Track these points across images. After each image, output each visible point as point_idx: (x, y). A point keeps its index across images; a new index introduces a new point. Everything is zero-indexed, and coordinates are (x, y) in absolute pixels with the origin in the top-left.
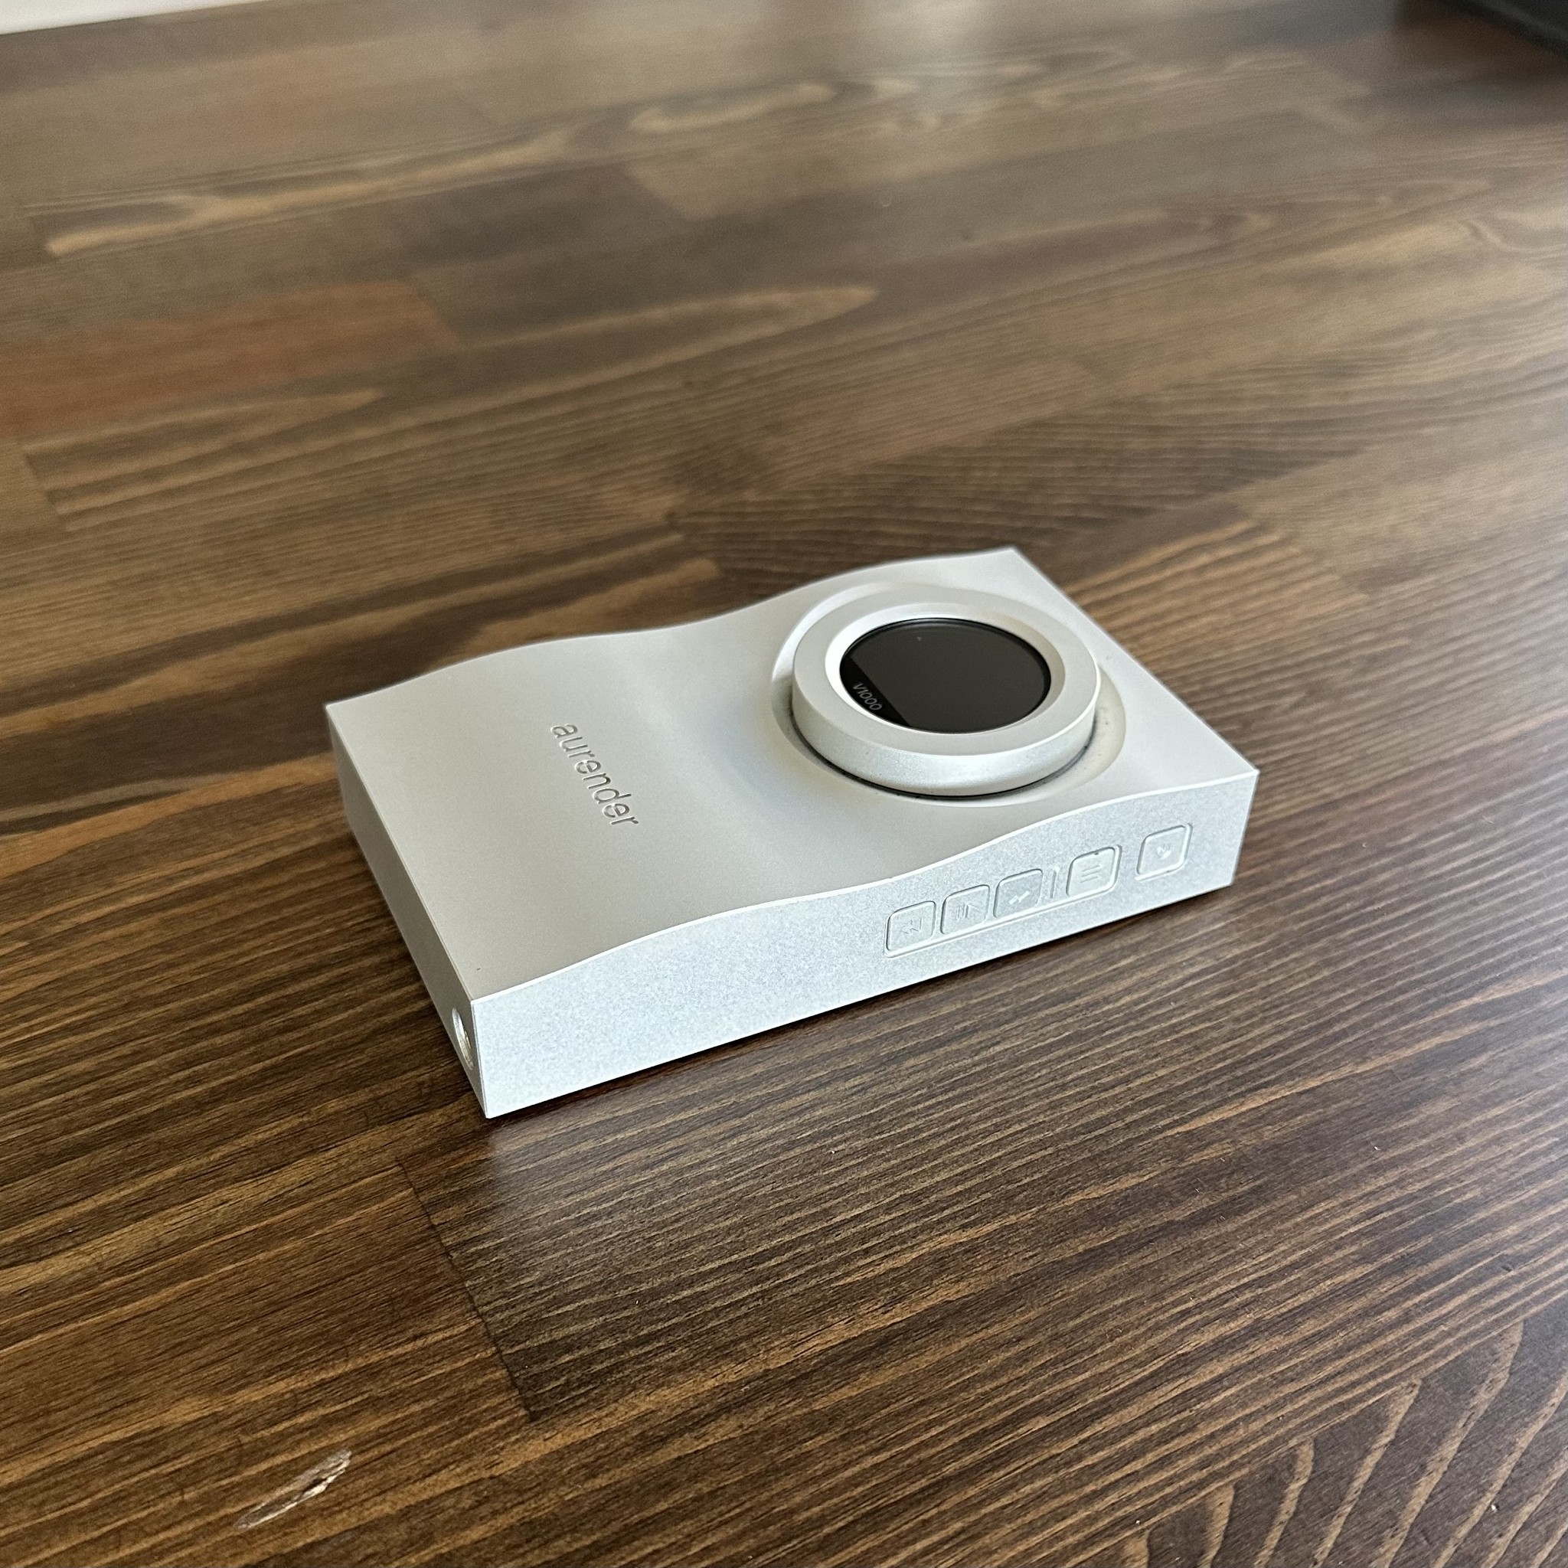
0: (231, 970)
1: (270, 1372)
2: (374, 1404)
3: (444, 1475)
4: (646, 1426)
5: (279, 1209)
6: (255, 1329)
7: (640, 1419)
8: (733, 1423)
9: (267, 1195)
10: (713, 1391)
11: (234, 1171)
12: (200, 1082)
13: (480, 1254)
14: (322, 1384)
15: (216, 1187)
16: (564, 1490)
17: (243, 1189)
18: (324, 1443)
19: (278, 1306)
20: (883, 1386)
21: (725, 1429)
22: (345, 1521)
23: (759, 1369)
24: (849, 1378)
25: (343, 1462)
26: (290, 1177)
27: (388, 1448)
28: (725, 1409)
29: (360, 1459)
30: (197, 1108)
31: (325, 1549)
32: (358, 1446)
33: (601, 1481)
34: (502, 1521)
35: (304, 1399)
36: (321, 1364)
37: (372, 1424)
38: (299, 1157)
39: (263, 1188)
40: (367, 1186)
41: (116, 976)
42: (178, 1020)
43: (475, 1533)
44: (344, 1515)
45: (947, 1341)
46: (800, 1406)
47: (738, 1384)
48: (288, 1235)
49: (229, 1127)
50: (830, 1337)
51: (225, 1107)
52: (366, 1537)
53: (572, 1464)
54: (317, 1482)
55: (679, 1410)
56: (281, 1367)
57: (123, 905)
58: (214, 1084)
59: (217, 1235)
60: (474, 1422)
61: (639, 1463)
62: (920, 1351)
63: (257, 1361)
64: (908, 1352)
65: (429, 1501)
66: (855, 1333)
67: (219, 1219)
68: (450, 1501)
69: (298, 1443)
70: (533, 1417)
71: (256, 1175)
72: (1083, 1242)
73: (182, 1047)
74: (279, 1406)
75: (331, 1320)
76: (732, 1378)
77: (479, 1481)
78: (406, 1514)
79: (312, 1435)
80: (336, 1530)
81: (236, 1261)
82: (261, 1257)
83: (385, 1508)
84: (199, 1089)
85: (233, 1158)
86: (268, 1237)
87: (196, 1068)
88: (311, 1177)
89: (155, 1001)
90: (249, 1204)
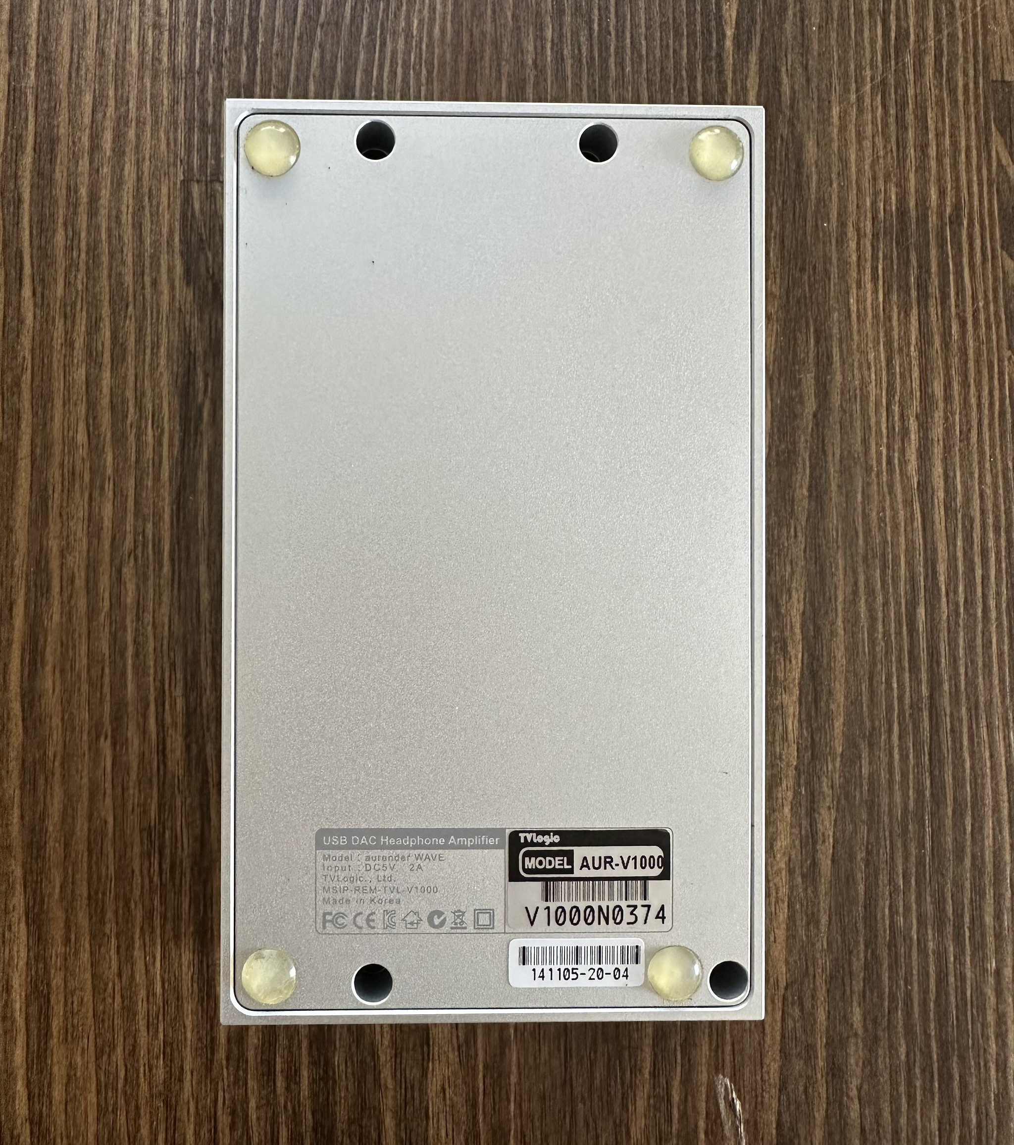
0: (165, 1002)
1: (624, 1107)
4: (798, 871)
5: (472, 1052)
6: (580, 1106)
7: (791, 872)
8: (824, 812)
10: (794, 812)
11: (414, 1074)
12: (297, 1071)
14: (654, 1075)
15: (423, 1091)
16: (818, 945)
17: (437, 1071)
18: (703, 1090)
19: (567, 1082)
20: (846, 698)
21: (826, 821)
22: (771, 1098)
23: (792, 772)
24: (829, 717)
25: (724, 1082)
27: (728, 1048)
28: (812, 812)
29: (728, 1070)
30: (326, 1083)
31: (786, 1118)
32: (717, 1068)
33: (824, 920)
34: (822, 995)
35: (661, 1092)
36: (636, 1070)
39: (443, 1058)
41: (121, 1102)
42: (209, 1065)
43: (821, 1015)
44: (766, 1096)
45: (833, 633)
46: (833, 761)
47: (796, 794)
48: (503, 1054)
49: (363, 1062)
50: (791, 710)
52: (791, 1087)
53: (802, 932)
54: (731, 1105)
55: (797, 842)
56: (624, 1096)
58: (305, 1060)
59: (474, 1106)
61: (823, 888)
62: (832, 657)
63: (611, 1112)
64: (829, 664)
65: (783, 1036)
66: (796, 691)
67: (460, 1101)
68: (790, 1023)
69: (694, 1107)
72: (801, 487)
73: (245, 1071)
74: (657, 1109)
75: (600, 1050)
76: (790, 794)
77: (784, 998)
78: (785, 1054)
79: (693, 1097)
80: (775, 1104)
81: (509, 1101)
83: (773, 1067)
84: (305, 1073)
85: (398, 1071)
86: (496, 1069)
87: (278, 1067)
89: (175, 1076)
90: (455, 1073)
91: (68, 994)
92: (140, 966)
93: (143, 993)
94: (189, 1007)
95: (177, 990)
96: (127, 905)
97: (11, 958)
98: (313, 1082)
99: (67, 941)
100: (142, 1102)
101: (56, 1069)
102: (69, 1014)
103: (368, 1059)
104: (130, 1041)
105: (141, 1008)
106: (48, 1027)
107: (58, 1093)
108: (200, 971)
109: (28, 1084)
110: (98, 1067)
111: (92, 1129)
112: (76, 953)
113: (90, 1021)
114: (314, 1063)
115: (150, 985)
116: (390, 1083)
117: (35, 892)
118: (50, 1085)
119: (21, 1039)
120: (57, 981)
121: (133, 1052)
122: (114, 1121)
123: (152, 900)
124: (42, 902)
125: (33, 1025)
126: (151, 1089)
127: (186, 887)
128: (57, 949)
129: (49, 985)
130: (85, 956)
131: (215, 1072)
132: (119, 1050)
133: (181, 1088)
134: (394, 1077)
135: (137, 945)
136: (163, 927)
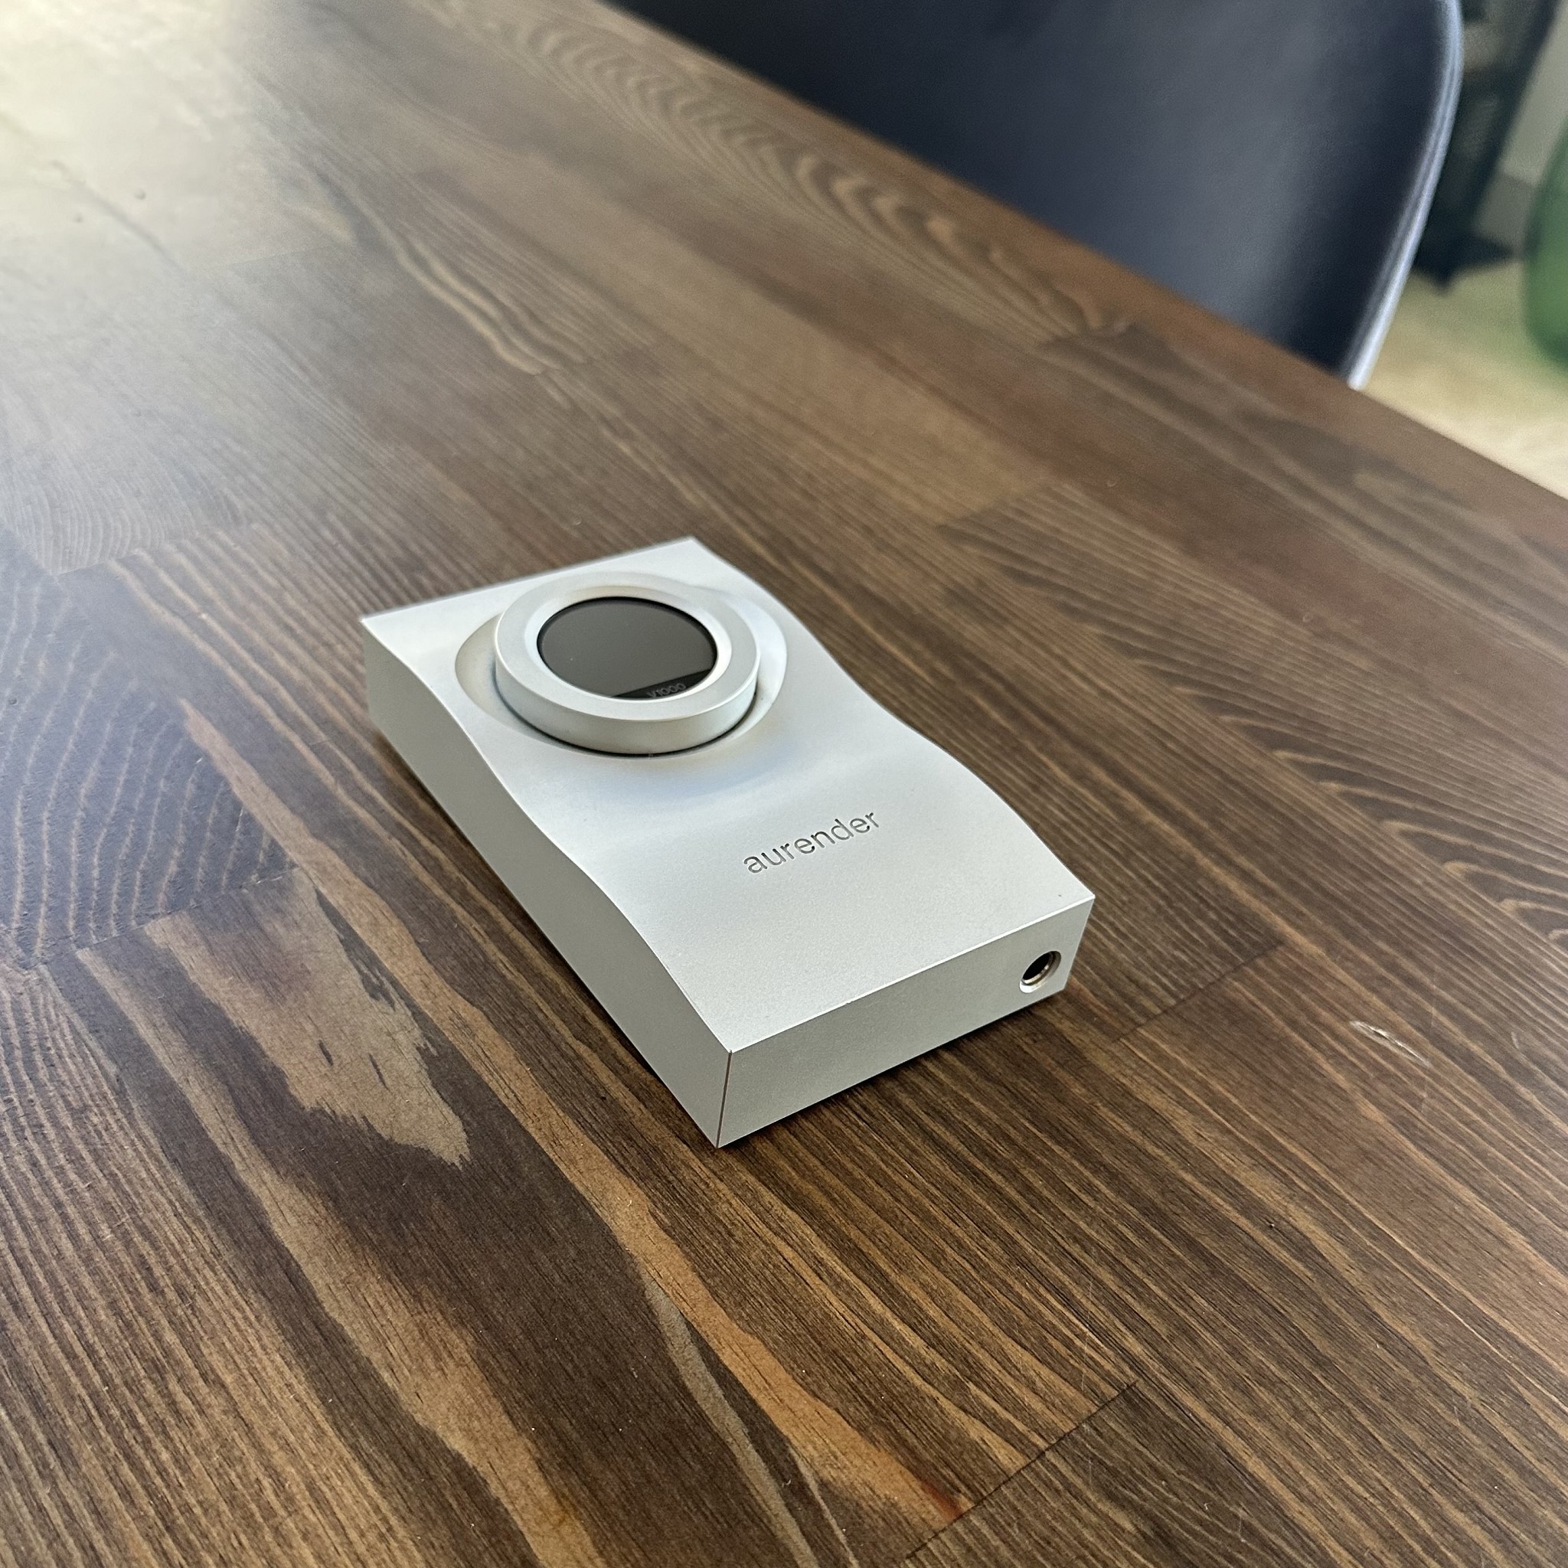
1: (1321, 1075)
2: (1314, 1018)
3: (1339, 977)
4: (1258, 894)
5: (1190, 1101)
7: (1255, 897)
8: (1235, 859)
9: (1181, 1111)
10: (1220, 868)
11: (1168, 1137)
13: (1175, 983)
14: (1314, 1045)
15: (1186, 1143)
17: (1183, 1127)
18: (1352, 1036)
20: (1180, 801)
22: (1395, 1017)
23: (1194, 850)
24: (1182, 815)
25: (1358, 1025)
26: (1157, 1101)
27: (1338, 1006)
28: (1230, 863)
29: (1353, 1017)
31: (1415, 1023)
32: (1345, 1020)
33: (1304, 910)
34: (1351, 947)
35: (1330, 1053)
36: (1301, 1050)
37: (1325, 1015)
38: (1137, 1100)
39: (1176, 1116)
40: (1146, 1054)
41: (988, 1286)
43: (1365, 958)
44: (1391, 1017)
45: (1135, 776)
46: (1209, 833)
47: (1210, 858)
48: (1211, 1091)
50: (1157, 822)
51: (1108, 1159)
52: (1398, 1005)
53: (1300, 923)
54: (1379, 1035)
55: (1240, 881)
56: (1313, 1069)
57: (889, 1315)
58: (1087, 1173)
59: (1229, 1132)
60: (1298, 968)
61: (1283, 896)
62: (1149, 787)
63: (1316, 1083)
64: (1151, 791)
67: (1216, 1134)
69: (1359, 1049)
70: (1281, 943)
71: (1166, 1123)
79: (1351, 1043)
80: (1402, 1019)
82: (1235, 1101)
83: (1376, 1000)
84: (1097, 1182)
85: (1157, 1142)
86: (1216, 1101)
87: (1074, 1189)
88: (1152, 1089)
89: (1008, 1244)
91: (871, 1236)
92: (906, 1185)
93: (927, 1202)
94: (970, 1191)
95: (949, 1184)
96: (855, 1150)
97: (802, 1240)
98: (1108, 1185)
99: (833, 1201)
100: (1003, 1276)
101: (914, 1296)
102: (886, 1251)
103: (1129, 1146)
104: (950, 1239)
105: (934, 1211)
106: (878, 1269)
107: (933, 1311)
108: (952, 1160)
109: (903, 1320)
110: (944, 1272)
111: (985, 1320)
112: (849, 1205)
113: (907, 1245)
114: (1095, 1172)
115: (926, 1193)
116: (1159, 1152)
117: (777, 1184)
118: (921, 1309)
119: (866, 1292)
120: (854, 1233)
121: (960, 1246)
122: (995, 1301)
123: (871, 1138)
124: (788, 1186)
125: (865, 1276)
126: (999, 1262)
127: (887, 1116)
128: (832, 1212)
129: (850, 1240)
130: (858, 1203)
131: (1033, 1221)
132: (948, 1250)
133: (1021, 1247)
134: (1158, 1147)
135: (890, 1173)
136: (897, 1150)
